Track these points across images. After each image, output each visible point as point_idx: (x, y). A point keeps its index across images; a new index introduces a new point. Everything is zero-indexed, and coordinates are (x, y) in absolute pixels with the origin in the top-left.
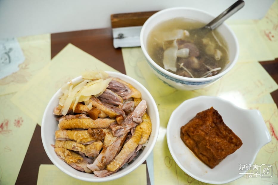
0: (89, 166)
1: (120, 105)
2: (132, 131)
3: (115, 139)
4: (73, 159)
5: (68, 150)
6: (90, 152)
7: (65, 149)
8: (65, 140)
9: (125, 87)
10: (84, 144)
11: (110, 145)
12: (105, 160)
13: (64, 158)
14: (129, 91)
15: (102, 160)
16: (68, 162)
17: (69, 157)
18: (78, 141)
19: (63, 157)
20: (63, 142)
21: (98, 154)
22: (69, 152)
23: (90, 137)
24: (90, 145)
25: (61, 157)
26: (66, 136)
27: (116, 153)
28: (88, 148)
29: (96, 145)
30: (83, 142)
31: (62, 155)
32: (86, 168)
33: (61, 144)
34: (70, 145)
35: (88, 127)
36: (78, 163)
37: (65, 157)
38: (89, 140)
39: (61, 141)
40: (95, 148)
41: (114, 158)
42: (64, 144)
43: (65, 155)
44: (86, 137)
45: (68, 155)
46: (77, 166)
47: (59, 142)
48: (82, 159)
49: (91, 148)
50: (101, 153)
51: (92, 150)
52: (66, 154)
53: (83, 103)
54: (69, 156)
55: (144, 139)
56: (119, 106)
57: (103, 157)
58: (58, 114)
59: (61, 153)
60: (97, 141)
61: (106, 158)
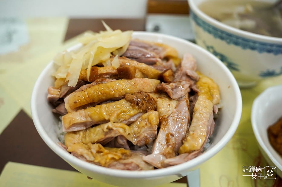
0: (147, 158)
1: (157, 61)
2: (194, 88)
3: (174, 103)
4: (110, 154)
6: (139, 135)
7: (90, 144)
8: (85, 128)
9: (151, 46)
11: (170, 112)
12: (173, 140)
13: (92, 159)
14: (160, 49)
15: (168, 140)
16: (103, 162)
17: (102, 154)
18: (112, 119)
19: (90, 158)
20: (81, 133)
21: (156, 132)
22: (99, 146)
23: (134, 107)
24: (137, 123)
25: (86, 158)
26: (86, 117)
28: (134, 128)
29: (148, 116)
30: (122, 119)
31: (88, 154)
32: (143, 163)
33: (77, 138)
34: (98, 133)
36: (125, 159)
37: (94, 157)
38: (133, 112)
39: (75, 133)
40: (146, 124)
41: (188, 132)
42: (83, 137)
43: (92, 153)
45: (99, 152)
47: (73, 135)
48: (128, 152)
49: (139, 127)
50: (161, 130)
51: (143, 130)
52: (94, 151)
53: (100, 65)
54: (102, 152)
56: (158, 63)
57: (167, 135)
60: (145, 111)
61: (172, 135)
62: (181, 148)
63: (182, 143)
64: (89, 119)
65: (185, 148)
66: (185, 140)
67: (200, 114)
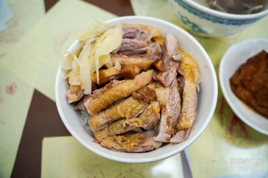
0: (157, 138)
1: (148, 50)
2: (180, 72)
3: (168, 90)
4: (132, 142)
5: (117, 135)
6: (147, 121)
7: (115, 136)
8: (107, 125)
9: (138, 31)
10: (137, 115)
12: (171, 121)
13: (120, 148)
15: (168, 123)
16: (128, 149)
17: (126, 142)
18: (127, 116)
19: (118, 148)
20: (106, 129)
21: (159, 118)
22: (122, 137)
23: (140, 103)
24: (144, 113)
25: (115, 149)
26: (107, 118)
27: (179, 105)
28: (143, 117)
29: (152, 107)
30: (134, 114)
31: (116, 146)
32: (155, 143)
33: (104, 134)
34: (118, 128)
35: (130, 92)
36: (142, 143)
37: (120, 146)
38: (140, 106)
39: (101, 130)
40: (152, 114)
41: (181, 112)
42: (108, 131)
43: (119, 144)
44: (134, 106)
45: (123, 141)
46: (143, 147)
47: (101, 132)
48: (142, 136)
49: (146, 116)
50: (162, 115)
51: (150, 117)
52: (119, 142)
54: (125, 141)
55: (197, 75)
56: (148, 52)
57: (168, 119)
58: (76, 99)
59: (113, 144)
60: (149, 103)
61: (171, 118)
62: (178, 126)
63: (178, 122)
64: (110, 119)
65: (181, 126)
66: (180, 119)
67: (188, 97)
